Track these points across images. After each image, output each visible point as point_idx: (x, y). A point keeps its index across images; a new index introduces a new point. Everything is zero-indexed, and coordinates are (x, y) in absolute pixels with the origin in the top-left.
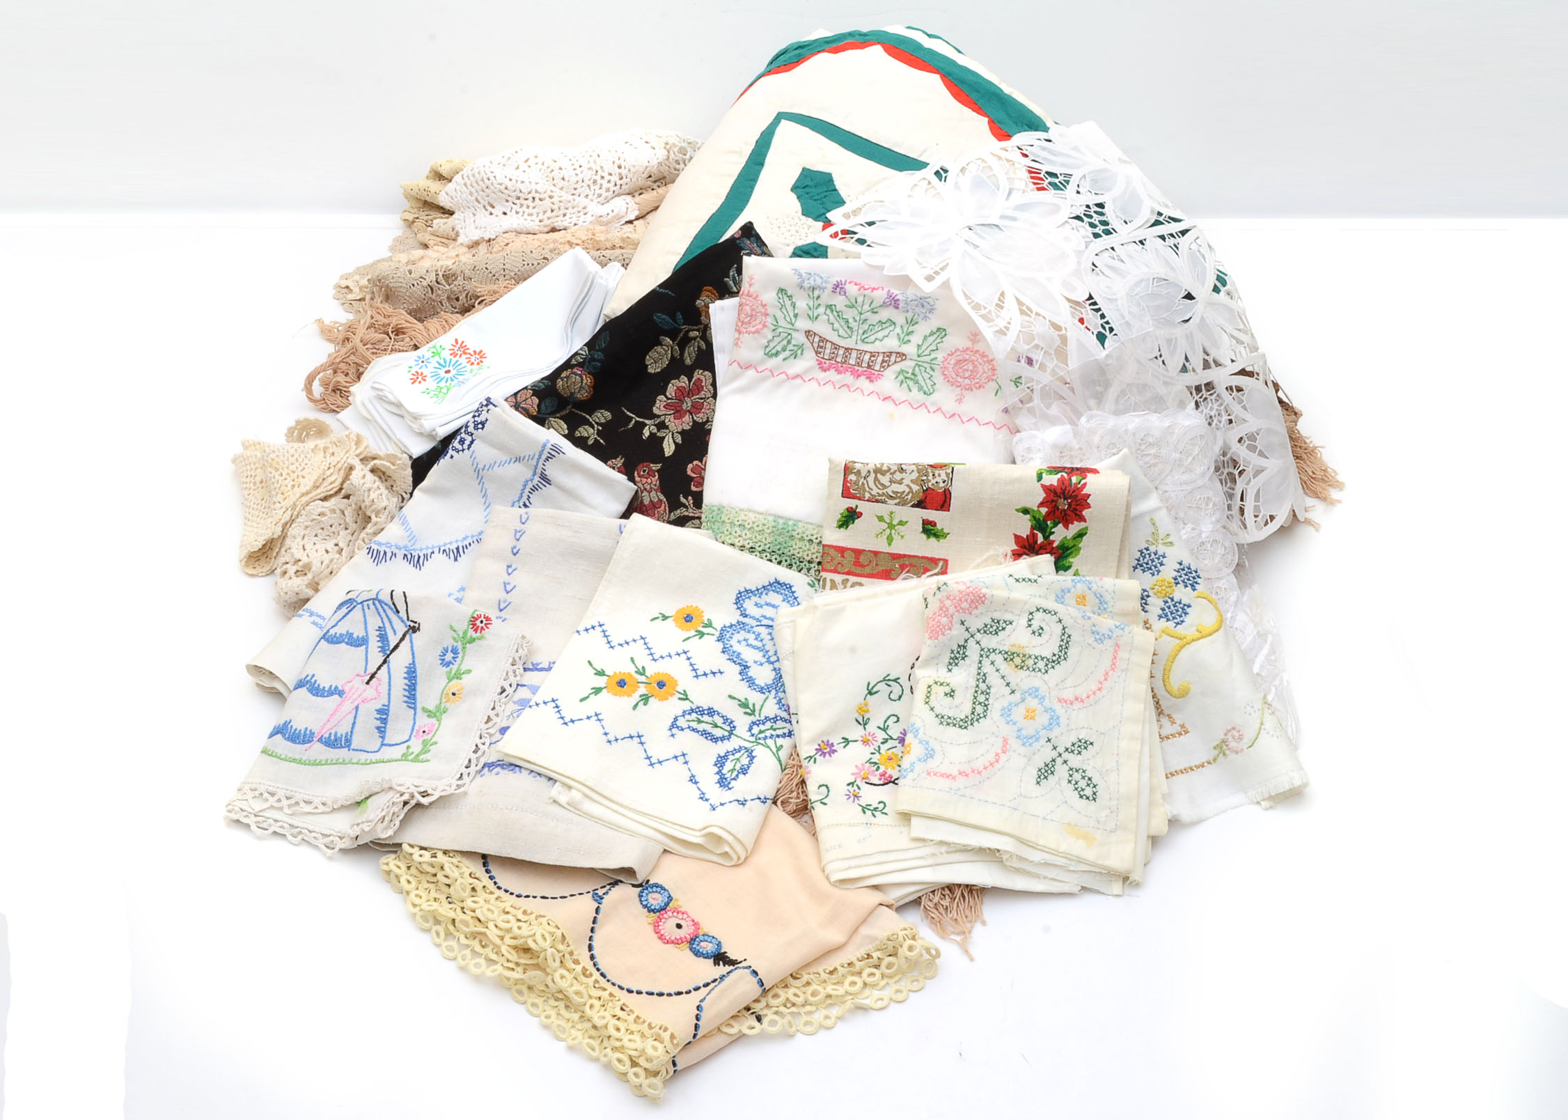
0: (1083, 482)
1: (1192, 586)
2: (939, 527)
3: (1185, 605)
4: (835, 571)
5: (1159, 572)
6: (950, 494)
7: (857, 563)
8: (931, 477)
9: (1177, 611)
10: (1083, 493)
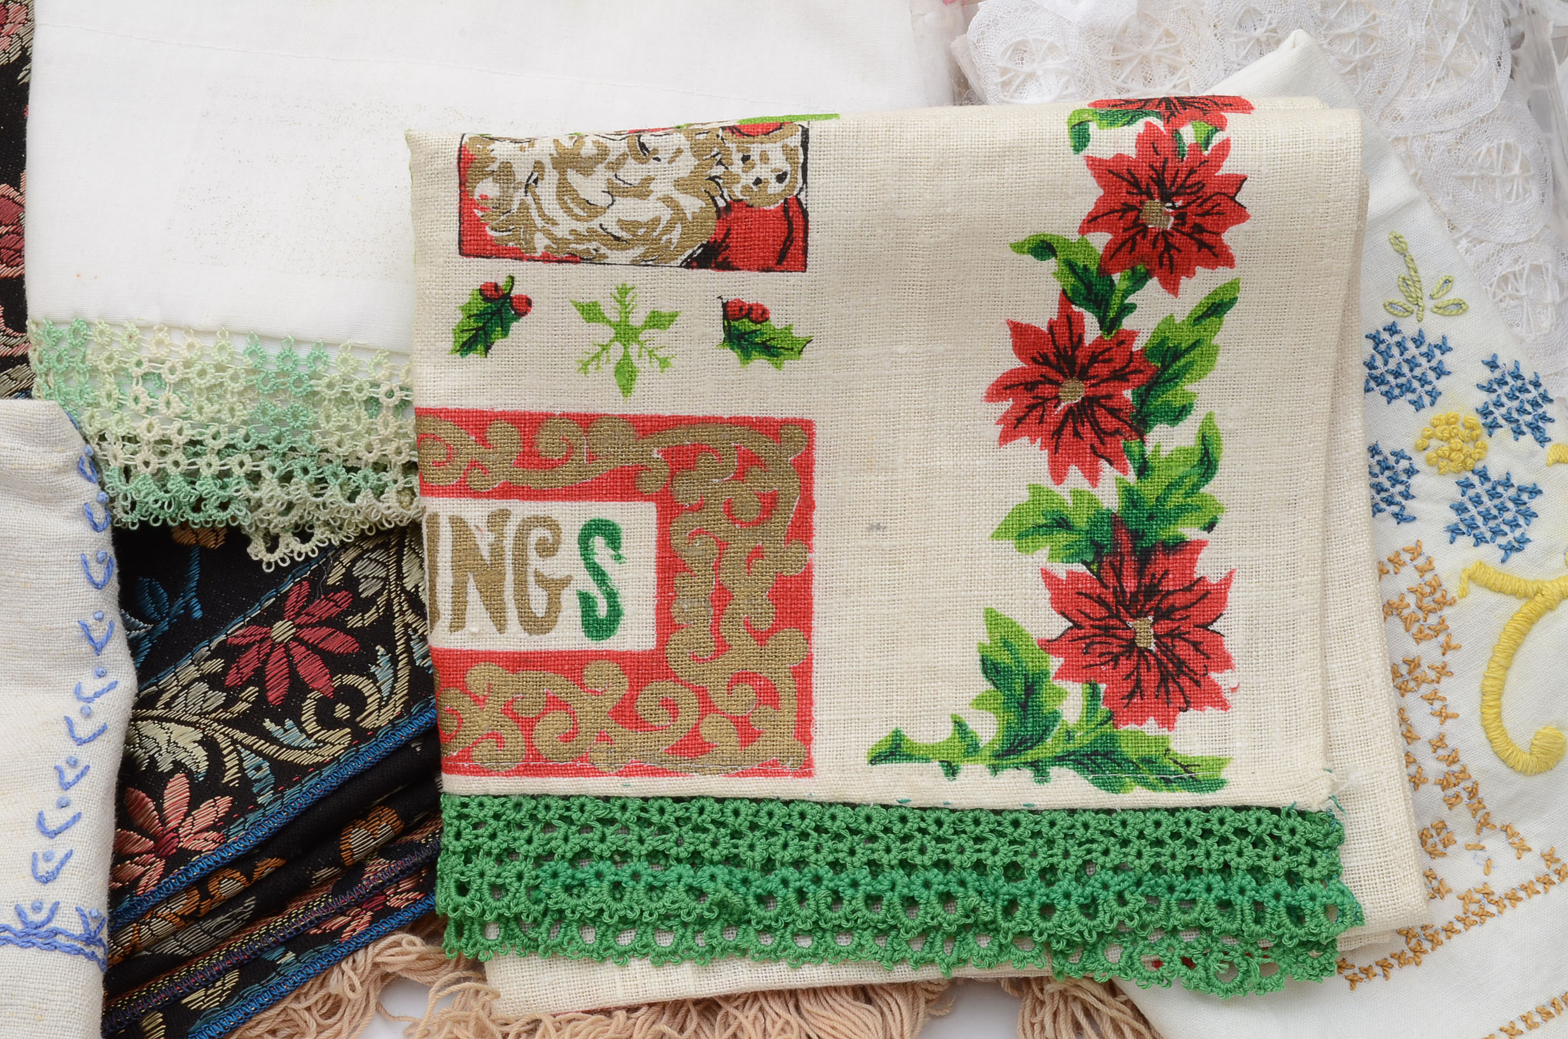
0: (1217, 138)
1: (1534, 428)
2: (776, 321)
3: (1521, 490)
4: (463, 490)
5: (1434, 395)
6: (805, 214)
7: (530, 458)
8: (737, 167)
9: (1502, 509)
10: (1220, 173)
